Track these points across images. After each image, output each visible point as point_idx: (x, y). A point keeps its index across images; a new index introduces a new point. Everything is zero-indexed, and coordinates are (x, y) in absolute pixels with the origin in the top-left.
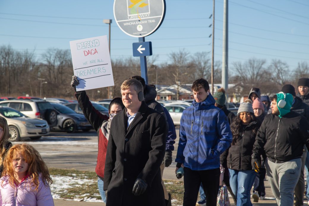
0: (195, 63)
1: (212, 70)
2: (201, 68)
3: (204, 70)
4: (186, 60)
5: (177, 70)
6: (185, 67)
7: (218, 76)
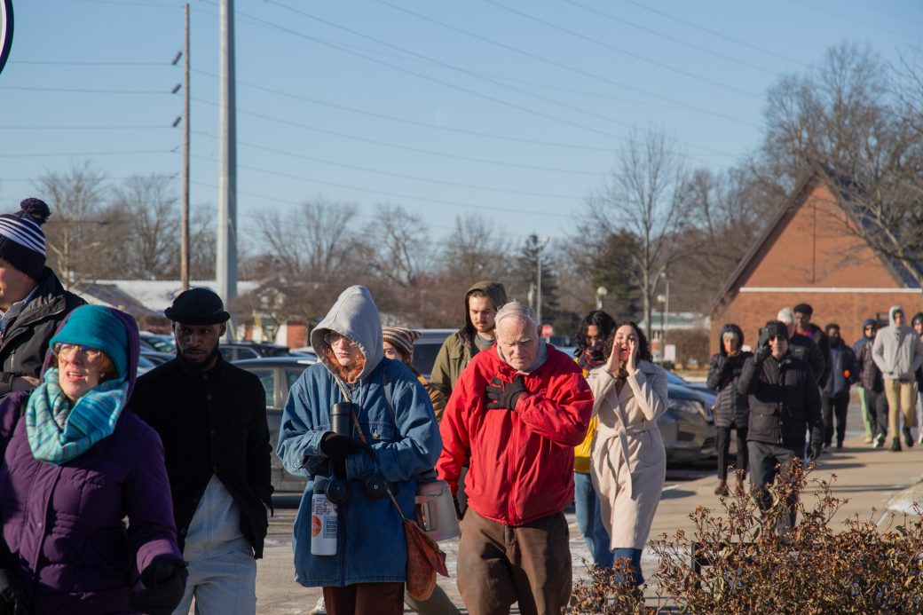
0: (126, 209)
1: (183, 233)
2: (148, 228)
3: (158, 236)
4: (96, 200)
5: (65, 231)
6: (92, 222)
7: (204, 257)
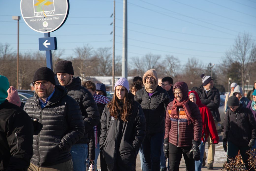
0: (98, 57)
1: (113, 63)
2: (104, 62)
3: (106, 64)
4: (90, 55)
5: (82, 63)
6: (89, 61)
7: (119, 70)
